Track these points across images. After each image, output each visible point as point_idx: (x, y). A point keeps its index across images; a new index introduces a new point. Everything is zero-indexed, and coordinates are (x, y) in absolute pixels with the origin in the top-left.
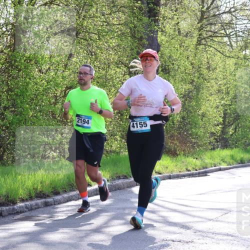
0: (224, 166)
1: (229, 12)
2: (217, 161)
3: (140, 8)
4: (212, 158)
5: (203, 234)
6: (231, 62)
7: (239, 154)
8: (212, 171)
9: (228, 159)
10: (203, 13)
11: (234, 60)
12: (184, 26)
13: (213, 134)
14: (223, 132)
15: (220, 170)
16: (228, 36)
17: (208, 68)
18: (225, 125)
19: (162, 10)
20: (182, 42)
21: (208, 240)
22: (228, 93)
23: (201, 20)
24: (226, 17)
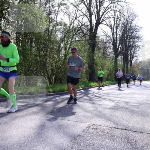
0: (108, 85)
1: (109, 53)
2: (106, 84)
3: (91, 51)
4: (105, 83)
5: (103, 99)
6: (109, 63)
7: (111, 82)
8: (105, 86)
9: (109, 83)
10: (104, 53)
11: (110, 63)
12: (99, 55)
13: (105, 78)
14: (108, 77)
15: (107, 85)
16: (109, 58)
17: (105, 64)
18: (108, 76)
19: (95, 52)
20: (99, 58)
21: (104, 100)
22: (109, 69)
23: (103, 54)
24: (108, 54)
